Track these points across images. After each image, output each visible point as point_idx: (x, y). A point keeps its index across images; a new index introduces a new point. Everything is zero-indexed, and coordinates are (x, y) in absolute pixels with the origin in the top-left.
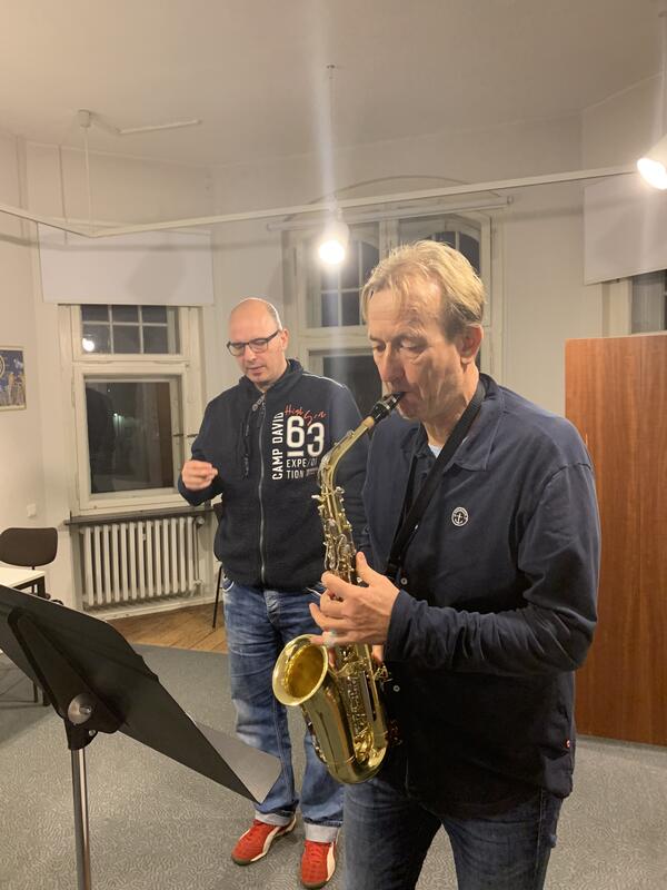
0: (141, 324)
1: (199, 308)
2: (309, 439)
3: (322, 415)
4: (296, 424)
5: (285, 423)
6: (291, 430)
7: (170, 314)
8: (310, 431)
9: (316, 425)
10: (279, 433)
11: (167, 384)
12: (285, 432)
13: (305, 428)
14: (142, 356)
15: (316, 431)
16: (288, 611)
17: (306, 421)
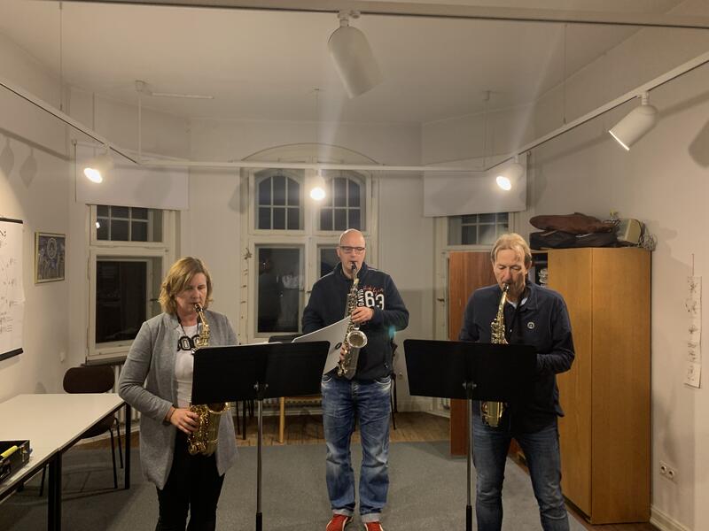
0: (130, 220)
1: (178, 212)
2: (377, 303)
3: (382, 290)
4: (369, 295)
5: (364, 295)
6: (367, 298)
7: (151, 215)
8: (377, 299)
9: (380, 295)
10: (362, 300)
11: (145, 263)
12: (364, 300)
13: (374, 297)
14: (130, 243)
15: (380, 298)
16: (362, 392)
17: (374, 294)
